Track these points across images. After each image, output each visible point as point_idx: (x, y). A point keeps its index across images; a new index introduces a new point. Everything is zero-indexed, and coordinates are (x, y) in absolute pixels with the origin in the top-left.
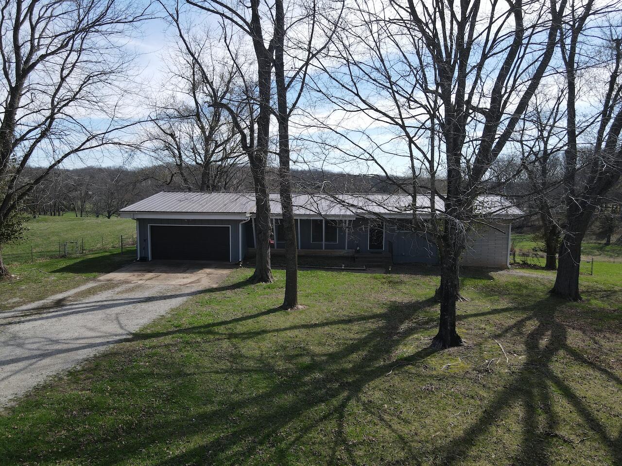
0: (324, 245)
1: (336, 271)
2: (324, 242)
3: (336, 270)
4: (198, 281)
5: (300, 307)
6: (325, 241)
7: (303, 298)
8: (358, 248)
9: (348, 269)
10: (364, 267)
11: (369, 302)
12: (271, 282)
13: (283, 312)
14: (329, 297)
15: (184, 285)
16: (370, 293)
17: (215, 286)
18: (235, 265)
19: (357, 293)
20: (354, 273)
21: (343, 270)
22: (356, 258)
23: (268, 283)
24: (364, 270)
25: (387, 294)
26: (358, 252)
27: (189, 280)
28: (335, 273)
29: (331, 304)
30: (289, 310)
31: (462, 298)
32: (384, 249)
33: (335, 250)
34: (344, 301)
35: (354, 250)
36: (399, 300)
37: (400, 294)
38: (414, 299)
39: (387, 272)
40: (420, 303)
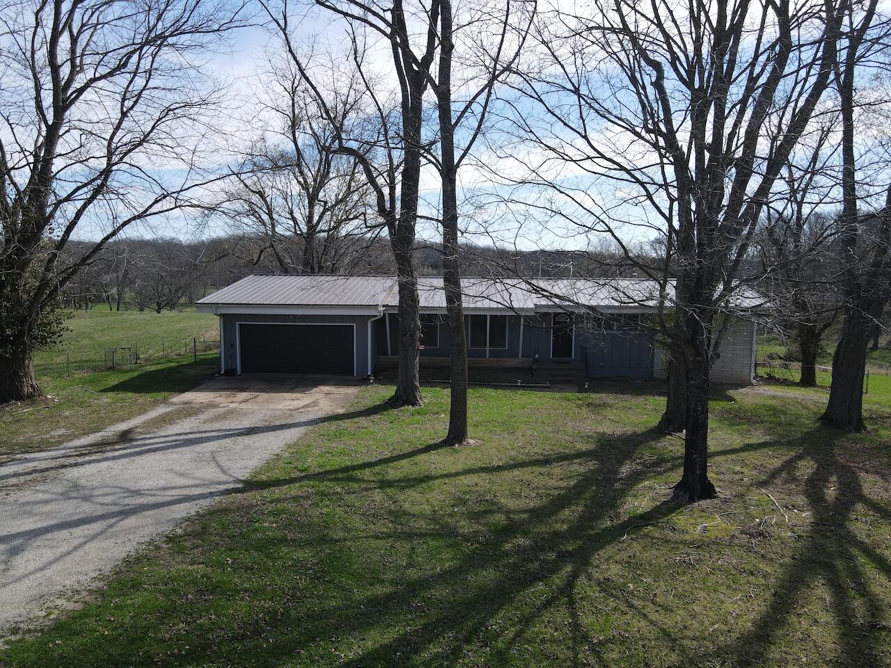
0: (488, 352)
2: (488, 348)
3: (510, 388)
4: (314, 404)
5: (471, 441)
6: (491, 345)
7: (474, 428)
8: (537, 356)
9: (526, 387)
10: (548, 383)
11: (566, 434)
12: (420, 405)
13: (448, 449)
14: (508, 427)
15: (295, 410)
16: (565, 421)
17: (341, 411)
18: (363, 381)
19: (546, 421)
20: (535, 392)
21: (520, 388)
22: (535, 370)
23: (417, 407)
24: (548, 387)
25: (589, 422)
26: (536, 361)
27: (301, 403)
28: (508, 393)
29: (513, 438)
30: (457, 445)
32: (573, 357)
33: (504, 359)
34: (530, 432)
35: (531, 359)
36: (609, 431)
37: (608, 423)
38: (629, 430)
39: (581, 390)
40: (640, 435)
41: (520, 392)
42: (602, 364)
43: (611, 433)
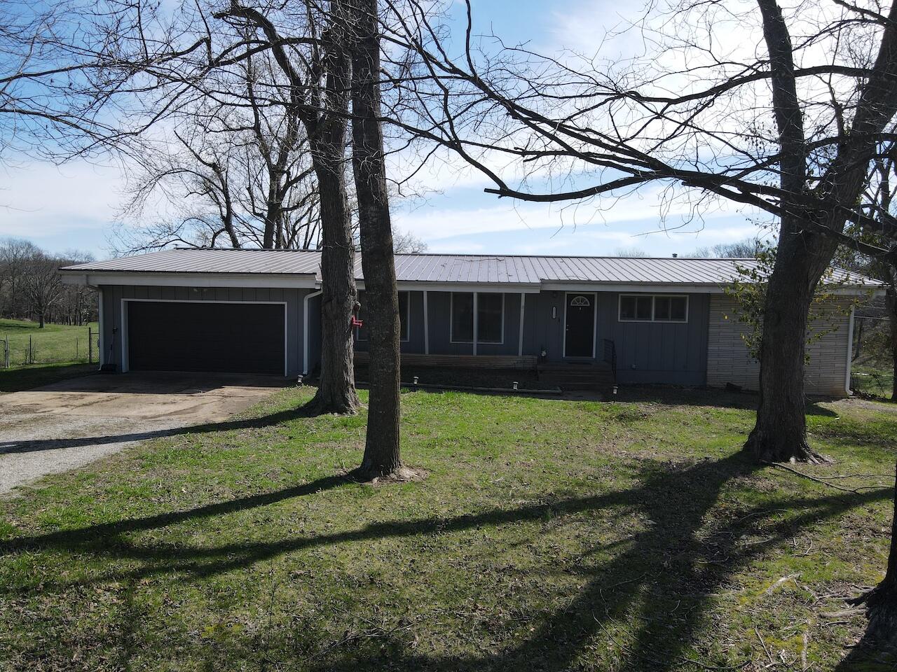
0: (475, 347)
1: (502, 396)
2: (475, 342)
3: (501, 393)
4: (194, 409)
5: (406, 473)
6: (479, 338)
7: (419, 450)
8: (544, 353)
9: (525, 393)
10: (558, 388)
11: (586, 461)
12: (352, 413)
13: (355, 488)
14: (485, 450)
15: (151, 418)
16: (584, 441)
17: (219, 420)
19: (553, 439)
20: (539, 400)
21: (516, 393)
22: (541, 372)
23: (346, 417)
24: (559, 394)
25: (623, 443)
26: (542, 360)
27: (173, 408)
28: (498, 399)
29: (489, 467)
30: (375, 480)
31: (816, 456)
32: (594, 356)
33: (498, 357)
34: (522, 458)
35: (536, 357)
36: (661, 458)
37: (656, 445)
38: (696, 457)
39: (607, 397)
40: (714, 465)
41: (516, 399)
42: (634, 366)
43: (665, 460)
